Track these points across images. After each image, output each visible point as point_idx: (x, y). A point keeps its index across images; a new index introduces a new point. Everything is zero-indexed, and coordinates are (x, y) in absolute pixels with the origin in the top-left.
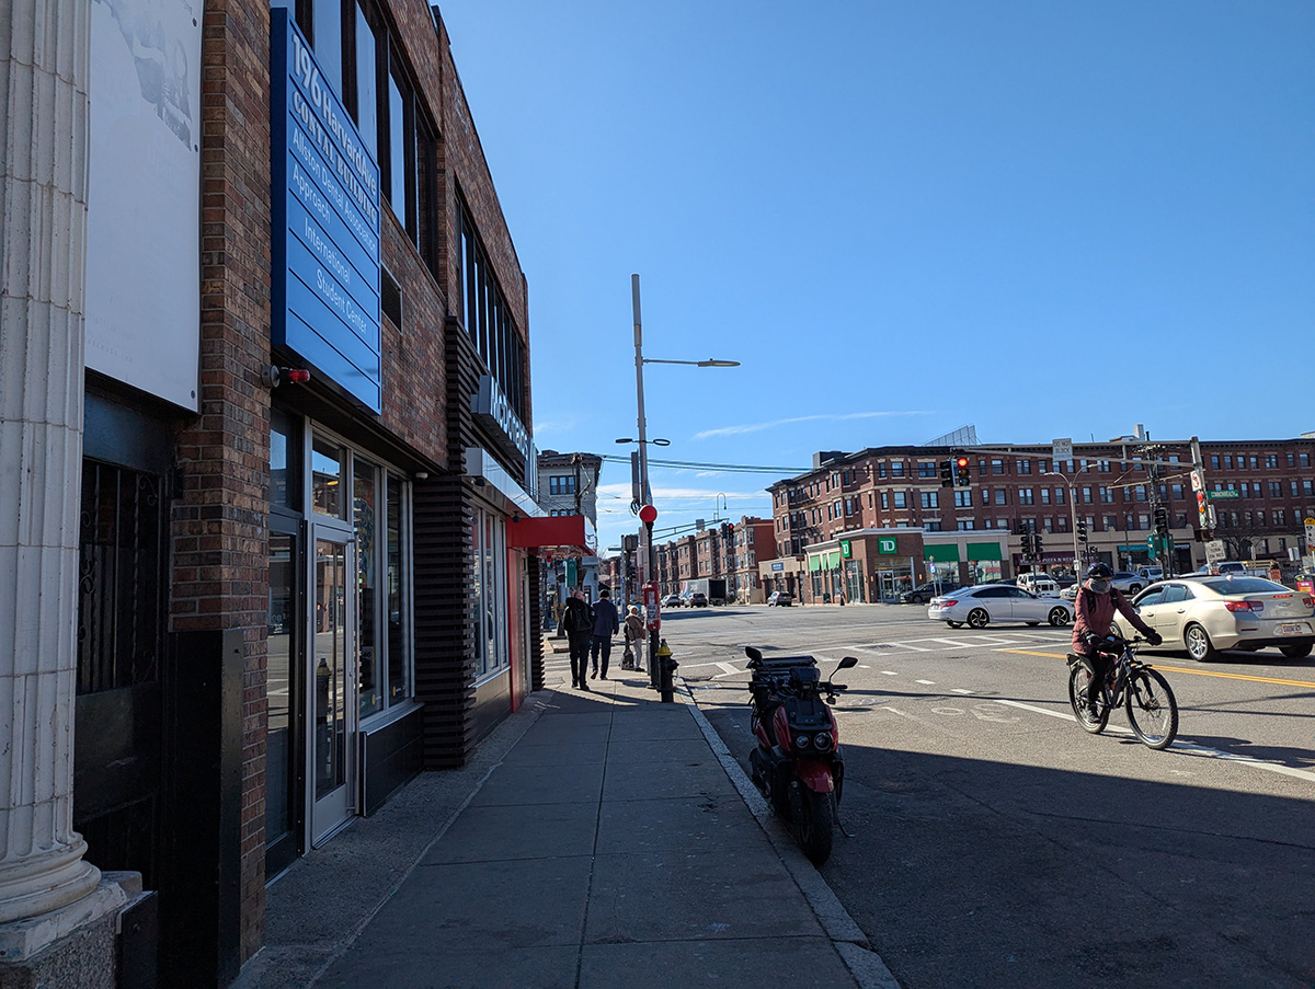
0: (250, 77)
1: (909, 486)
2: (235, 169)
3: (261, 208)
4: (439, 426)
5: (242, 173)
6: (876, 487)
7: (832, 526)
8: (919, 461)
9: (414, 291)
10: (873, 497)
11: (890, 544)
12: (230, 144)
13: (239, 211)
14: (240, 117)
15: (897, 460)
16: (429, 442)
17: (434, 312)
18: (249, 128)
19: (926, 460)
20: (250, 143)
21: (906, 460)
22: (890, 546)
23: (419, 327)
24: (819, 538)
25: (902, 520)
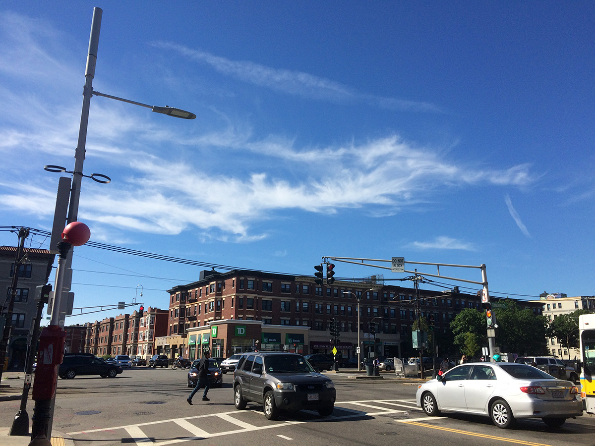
1: (256, 295)
6: (237, 295)
7: (206, 317)
8: (263, 281)
10: (234, 300)
11: (242, 330)
15: (251, 279)
19: (267, 281)
21: (256, 279)
22: (242, 332)
24: (197, 324)
25: (250, 316)
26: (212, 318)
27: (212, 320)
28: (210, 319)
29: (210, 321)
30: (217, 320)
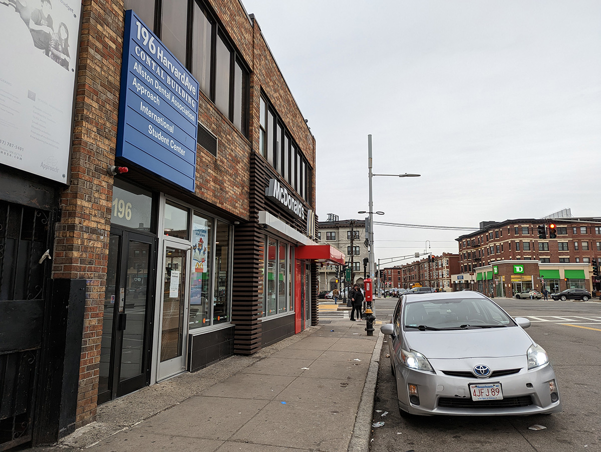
0: (107, 40)
1: (532, 239)
2: (93, 79)
3: (112, 97)
4: (243, 201)
5: (98, 81)
6: (513, 239)
7: (489, 259)
9: (228, 140)
11: (520, 269)
12: (91, 68)
13: (95, 97)
14: (98, 57)
15: (525, 225)
16: (235, 207)
17: (244, 150)
18: (105, 61)
20: (105, 68)
21: (529, 226)
23: (230, 155)
24: (482, 264)
25: (527, 256)
26: (494, 259)
27: (494, 261)
28: (492, 260)
29: (492, 261)
30: (498, 261)
